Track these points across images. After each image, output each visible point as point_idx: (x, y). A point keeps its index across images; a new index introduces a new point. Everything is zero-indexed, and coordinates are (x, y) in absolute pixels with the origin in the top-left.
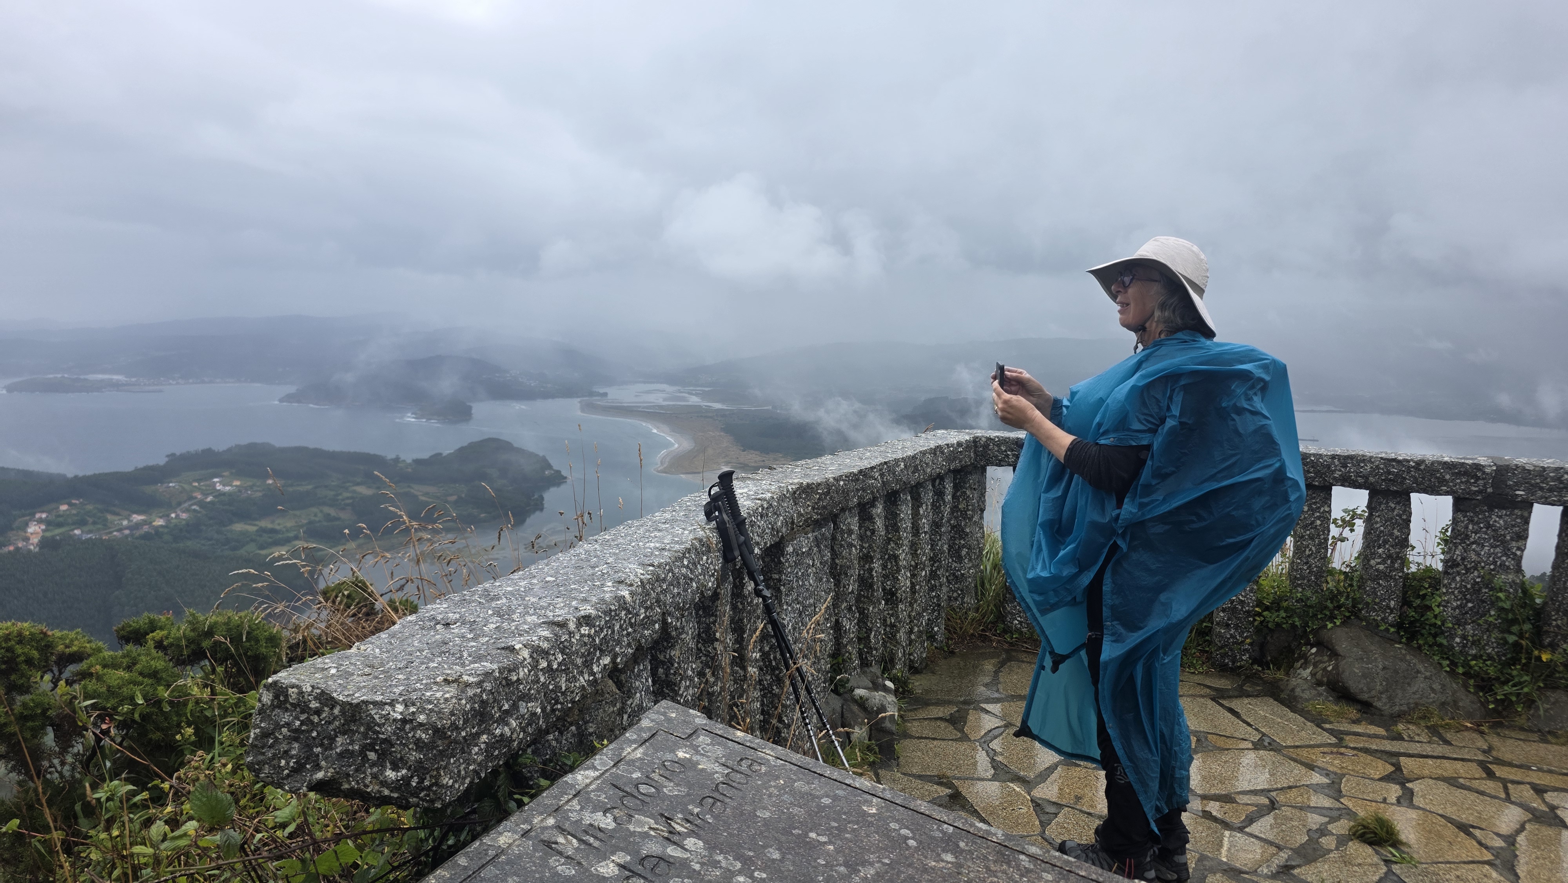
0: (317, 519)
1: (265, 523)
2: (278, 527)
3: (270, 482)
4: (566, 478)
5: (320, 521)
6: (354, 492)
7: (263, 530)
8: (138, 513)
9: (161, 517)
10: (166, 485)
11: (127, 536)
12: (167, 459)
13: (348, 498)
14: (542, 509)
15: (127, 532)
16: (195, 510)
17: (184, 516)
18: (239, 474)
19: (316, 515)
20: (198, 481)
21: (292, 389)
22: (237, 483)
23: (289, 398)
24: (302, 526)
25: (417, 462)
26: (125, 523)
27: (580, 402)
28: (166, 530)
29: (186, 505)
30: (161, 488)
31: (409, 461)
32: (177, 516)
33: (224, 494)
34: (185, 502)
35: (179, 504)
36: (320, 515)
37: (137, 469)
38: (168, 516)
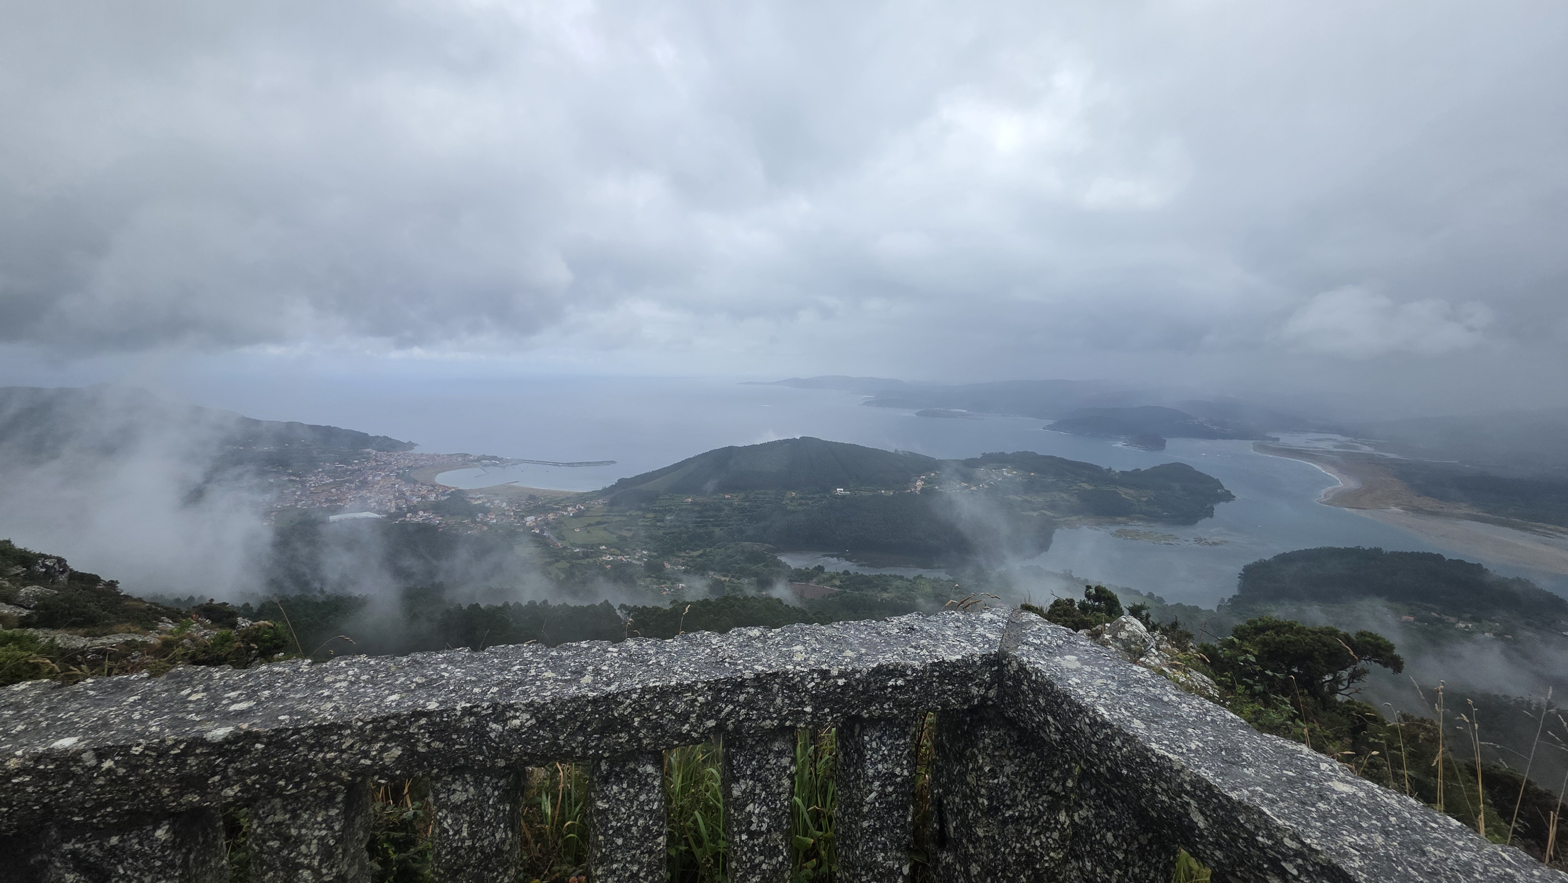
0: (1056, 499)
3: (1032, 474)
4: (1234, 497)
5: (1057, 501)
6: (1081, 486)
10: (979, 469)
12: (981, 455)
13: (1076, 490)
14: (1212, 517)
16: (991, 484)
18: (1018, 467)
19: (1055, 497)
20: (995, 469)
21: (1051, 422)
22: (1015, 473)
23: (1049, 428)
25: (1123, 473)
27: (1253, 444)
30: (976, 470)
31: (1118, 471)
32: (982, 486)
33: (1007, 478)
34: (988, 479)
35: (985, 480)
37: (966, 459)
38: (978, 485)
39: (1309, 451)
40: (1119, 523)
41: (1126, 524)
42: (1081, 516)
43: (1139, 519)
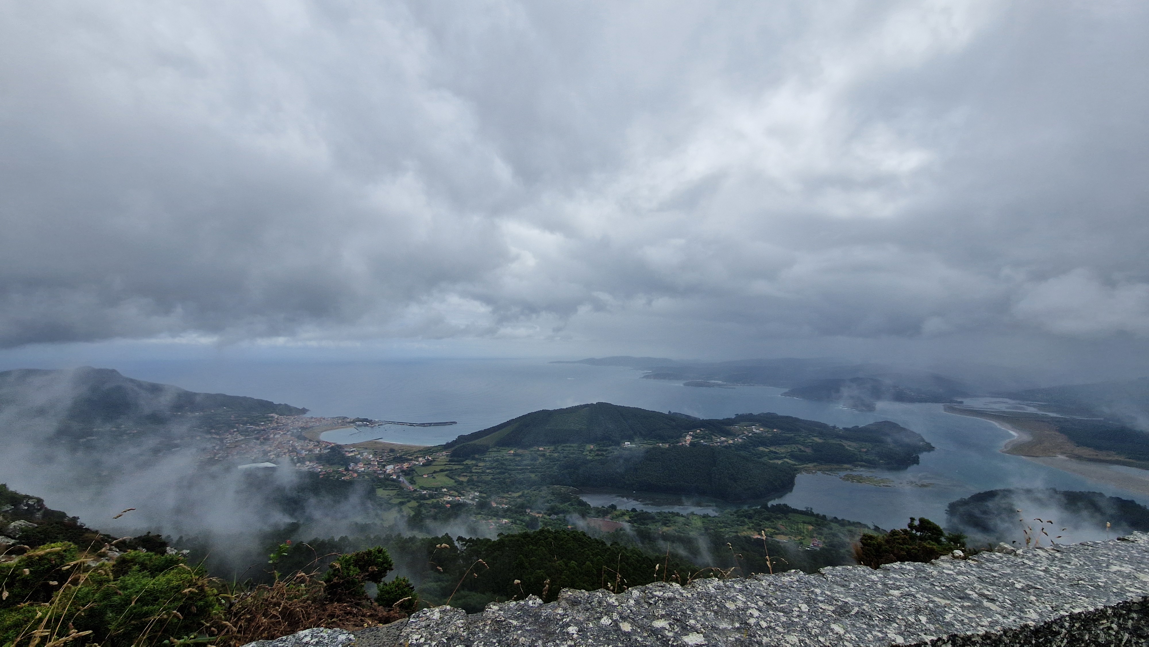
0: (795, 450)
1: (772, 449)
2: (777, 451)
3: (775, 430)
4: (934, 448)
5: (796, 451)
6: (813, 440)
7: (771, 452)
8: (724, 437)
9: (731, 440)
10: (734, 427)
11: (719, 446)
12: (735, 416)
13: (810, 443)
14: (918, 464)
15: (719, 444)
16: (744, 439)
17: (740, 440)
18: (764, 425)
19: (794, 449)
20: (746, 426)
21: (787, 390)
22: (762, 429)
23: (785, 394)
24: (788, 453)
25: (845, 429)
26: (718, 440)
27: (944, 406)
28: (733, 445)
29: (741, 436)
30: (732, 428)
31: (841, 428)
32: (738, 440)
33: (756, 433)
34: (741, 435)
35: (739, 435)
36: (796, 448)
37: (724, 419)
38: (734, 440)
39: (987, 411)
40: (846, 469)
41: (851, 470)
42: (816, 464)
43: (862, 466)
